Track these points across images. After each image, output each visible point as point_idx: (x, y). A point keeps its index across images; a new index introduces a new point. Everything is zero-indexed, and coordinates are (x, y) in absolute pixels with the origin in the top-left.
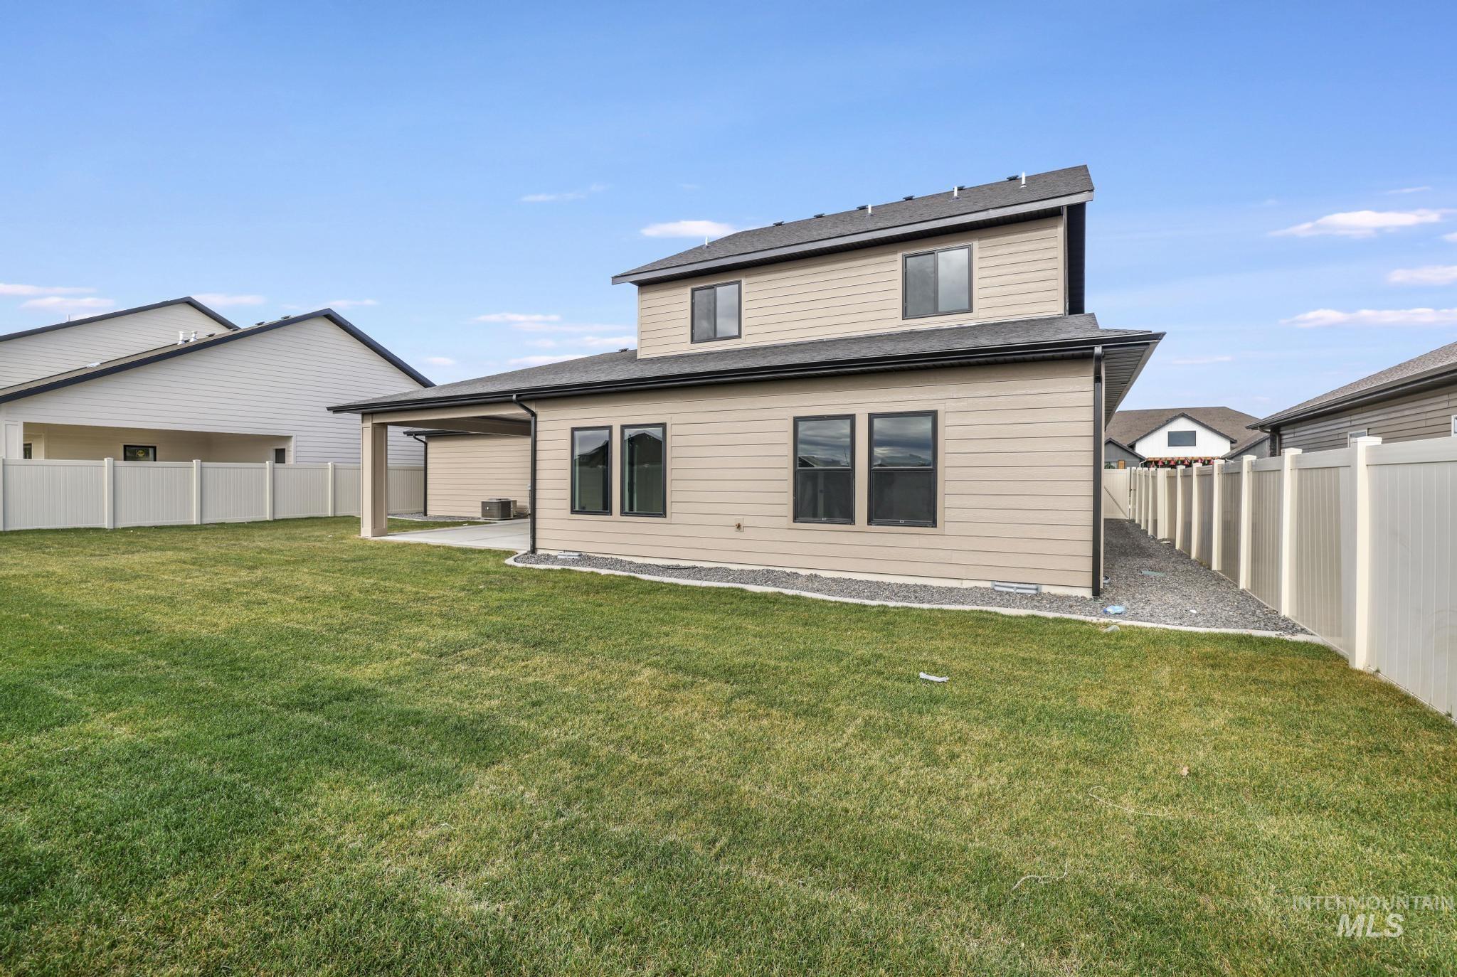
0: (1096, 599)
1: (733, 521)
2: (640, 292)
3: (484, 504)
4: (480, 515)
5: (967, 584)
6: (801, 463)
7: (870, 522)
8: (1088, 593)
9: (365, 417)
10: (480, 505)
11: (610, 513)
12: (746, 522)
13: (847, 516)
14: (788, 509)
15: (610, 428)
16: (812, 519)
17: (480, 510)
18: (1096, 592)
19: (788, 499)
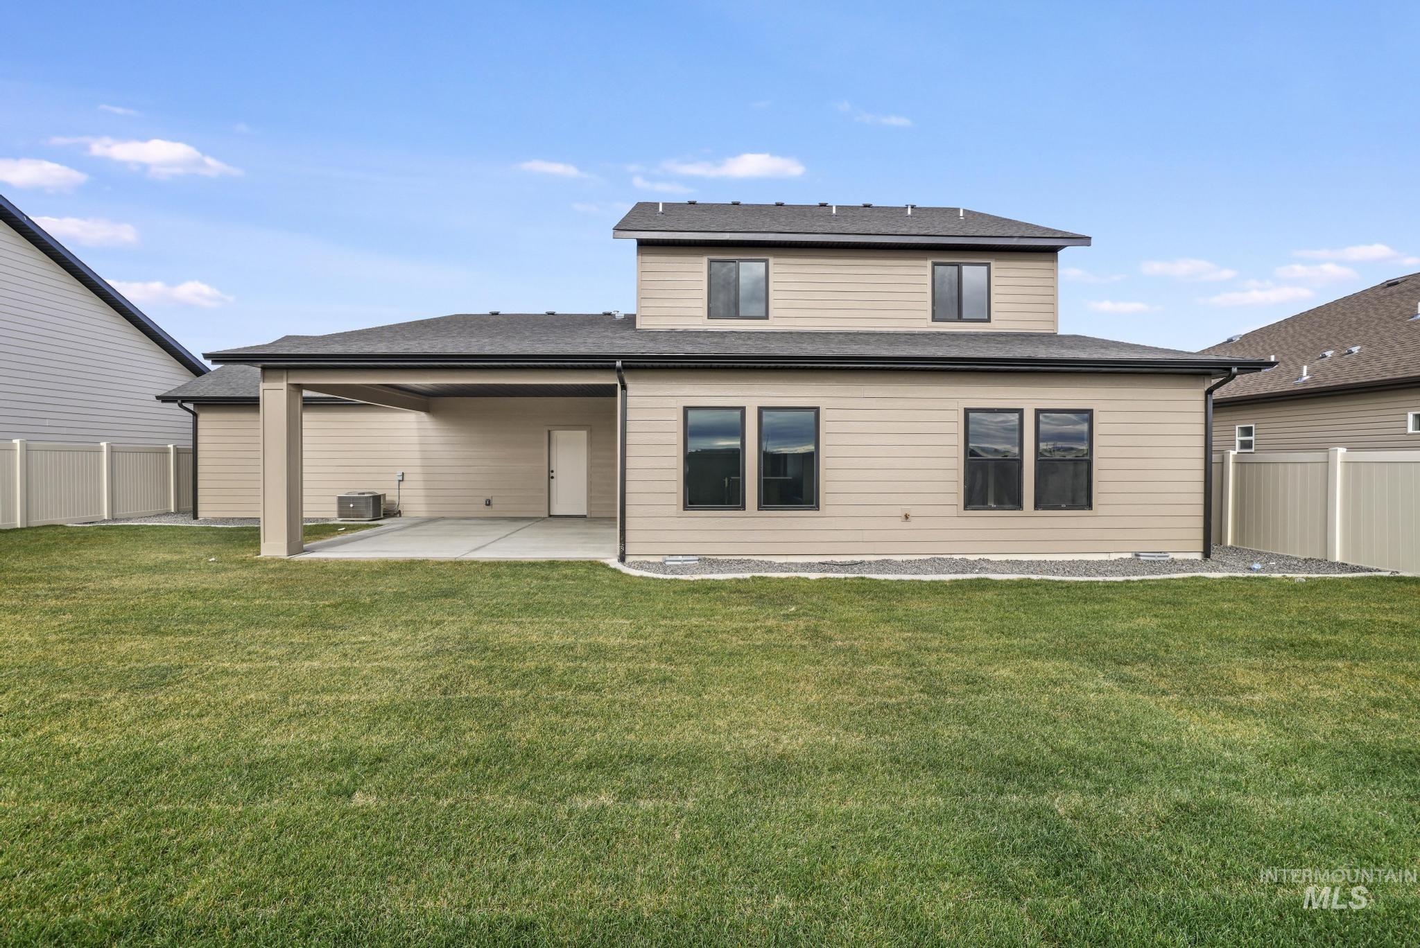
0: (1205, 560)
1: (900, 512)
2: (640, 252)
3: (342, 501)
4: (335, 515)
5: (1114, 557)
6: (970, 453)
7: (1037, 507)
8: (1198, 556)
9: (268, 373)
10: (335, 500)
11: (743, 508)
12: (913, 512)
13: (1017, 503)
14: (960, 499)
15: (743, 409)
16: (982, 506)
17: (335, 507)
18: (1207, 554)
19: (959, 488)
